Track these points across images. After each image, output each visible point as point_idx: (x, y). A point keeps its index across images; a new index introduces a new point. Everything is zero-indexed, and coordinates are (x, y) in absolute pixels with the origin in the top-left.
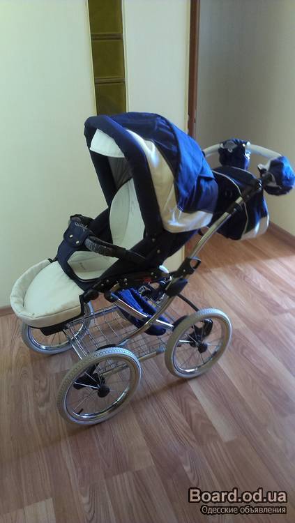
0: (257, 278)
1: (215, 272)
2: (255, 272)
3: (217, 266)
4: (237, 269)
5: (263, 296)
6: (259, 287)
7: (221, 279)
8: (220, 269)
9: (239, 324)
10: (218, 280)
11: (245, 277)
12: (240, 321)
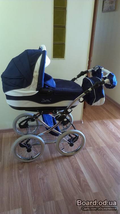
0: (111, 126)
6: (112, 130)
7: (97, 126)
8: (96, 121)
9: (103, 145)
10: (95, 126)
11: (107, 125)
12: (104, 143)
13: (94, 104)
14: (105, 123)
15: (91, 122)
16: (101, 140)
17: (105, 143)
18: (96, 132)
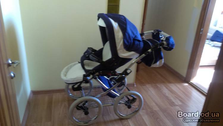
0: (165, 91)
1: (148, 86)
2: (164, 88)
3: (149, 83)
4: (157, 86)
5: (167, 98)
6: (165, 94)
7: (150, 89)
8: (150, 85)
9: (156, 108)
10: (149, 89)
11: (161, 89)
12: (157, 107)
13: (153, 66)
14: (158, 87)
15: (144, 85)
16: (154, 104)
17: (159, 106)
18: (149, 96)
